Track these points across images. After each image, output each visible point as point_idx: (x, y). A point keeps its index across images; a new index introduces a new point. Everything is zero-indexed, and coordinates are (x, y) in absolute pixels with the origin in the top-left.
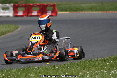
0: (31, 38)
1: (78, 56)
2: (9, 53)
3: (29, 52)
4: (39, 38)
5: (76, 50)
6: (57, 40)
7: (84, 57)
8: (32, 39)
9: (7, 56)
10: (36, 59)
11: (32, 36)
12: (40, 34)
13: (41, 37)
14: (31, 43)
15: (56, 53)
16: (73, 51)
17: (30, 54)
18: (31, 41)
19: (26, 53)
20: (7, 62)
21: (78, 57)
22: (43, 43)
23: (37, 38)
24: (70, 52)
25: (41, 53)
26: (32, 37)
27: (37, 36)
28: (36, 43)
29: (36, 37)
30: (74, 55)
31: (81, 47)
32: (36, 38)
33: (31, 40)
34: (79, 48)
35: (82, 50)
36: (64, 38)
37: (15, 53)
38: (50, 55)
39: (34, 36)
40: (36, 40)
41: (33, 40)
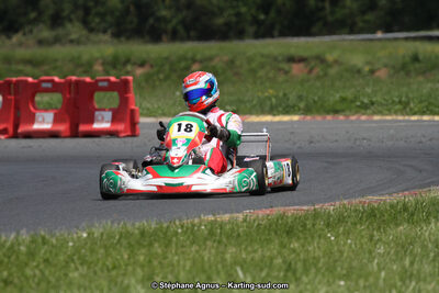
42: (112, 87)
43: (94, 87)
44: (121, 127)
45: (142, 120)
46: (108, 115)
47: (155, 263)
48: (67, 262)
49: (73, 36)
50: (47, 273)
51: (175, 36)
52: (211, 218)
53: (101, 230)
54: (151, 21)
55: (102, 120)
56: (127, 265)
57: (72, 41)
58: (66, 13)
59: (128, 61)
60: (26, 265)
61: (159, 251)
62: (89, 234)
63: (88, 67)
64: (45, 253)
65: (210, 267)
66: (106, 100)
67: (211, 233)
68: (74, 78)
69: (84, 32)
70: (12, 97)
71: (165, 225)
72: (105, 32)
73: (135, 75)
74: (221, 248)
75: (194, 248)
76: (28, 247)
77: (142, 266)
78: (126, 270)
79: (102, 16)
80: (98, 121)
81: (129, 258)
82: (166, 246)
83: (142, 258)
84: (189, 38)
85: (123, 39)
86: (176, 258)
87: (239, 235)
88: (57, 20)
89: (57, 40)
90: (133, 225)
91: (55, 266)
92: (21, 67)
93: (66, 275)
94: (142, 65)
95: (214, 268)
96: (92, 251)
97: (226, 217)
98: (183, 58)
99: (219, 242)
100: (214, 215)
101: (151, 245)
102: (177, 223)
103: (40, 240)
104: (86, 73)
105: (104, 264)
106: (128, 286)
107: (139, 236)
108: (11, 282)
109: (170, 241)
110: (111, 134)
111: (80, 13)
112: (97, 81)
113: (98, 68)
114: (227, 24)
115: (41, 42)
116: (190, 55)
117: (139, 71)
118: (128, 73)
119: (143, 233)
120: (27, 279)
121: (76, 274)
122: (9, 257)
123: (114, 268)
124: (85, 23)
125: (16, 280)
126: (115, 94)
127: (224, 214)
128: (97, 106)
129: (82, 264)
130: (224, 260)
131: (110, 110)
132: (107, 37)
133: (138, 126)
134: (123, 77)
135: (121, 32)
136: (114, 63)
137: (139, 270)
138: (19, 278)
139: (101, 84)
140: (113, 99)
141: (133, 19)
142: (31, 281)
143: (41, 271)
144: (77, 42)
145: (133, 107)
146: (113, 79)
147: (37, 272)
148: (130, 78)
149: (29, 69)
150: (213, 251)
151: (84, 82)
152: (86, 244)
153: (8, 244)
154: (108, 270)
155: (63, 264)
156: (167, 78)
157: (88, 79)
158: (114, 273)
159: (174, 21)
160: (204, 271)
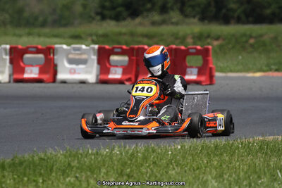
0: (135, 89)
1: (224, 129)
2: (91, 118)
3: (131, 116)
4: (150, 90)
5: (221, 116)
6: (183, 93)
7: (233, 132)
8: (136, 91)
9: (87, 123)
10: (145, 132)
11: (136, 86)
12: (151, 83)
13: (154, 88)
14: (135, 99)
15: (183, 121)
16: (215, 119)
17: (133, 121)
18: (135, 96)
19: (125, 119)
20: (86, 135)
21: (223, 131)
22: (157, 101)
23: (147, 91)
24: (209, 120)
25: (154, 120)
26: (137, 88)
27: (146, 86)
28: (144, 99)
29: (143, 88)
30: (216, 127)
31: (228, 112)
32: (145, 89)
33: (134, 93)
34: (226, 114)
35: (231, 118)
36: (196, 93)
37: (100, 116)
38: (170, 124)
39: (140, 86)
40: (145, 93)
41: (139, 93)
42: (198, 52)
43: (186, 53)
44: (203, 78)
45: (217, 74)
46: (195, 71)
47: (224, 166)
48: (168, 164)
49: (174, 20)
50: (155, 170)
51: (239, 21)
52: (261, 138)
53: (190, 144)
54: (224, 11)
55: (191, 74)
56: (206, 167)
57: (172, 23)
58: (169, 5)
59: (208, 36)
60: (142, 165)
61: (227, 158)
62: (182, 147)
63: (183, 40)
64: (154, 158)
65: (260, 169)
66: (194, 61)
67: (261, 148)
68: (174, 46)
69: (181, 17)
70: (134, 58)
71: (231, 142)
72: (194, 17)
73: (213, 45)
74: (268, 158)
75: (250, 157)
76: (143, 154)
77: (216, 168)
78: (205, 170)
79: (193, 7)
80: (189, 75)
81: (207, 163)
82: (232, 155)
83: (216, 163)
84: (248, 22)
85: (206, 21)
86: (238, 163)
87: (279, 150)
88: (164, 9)
89: (163, 22)
90: (210, 141)
91: (160, 166)
92: (140, 39)
93: (167, 172)
94: (217, 39)
95: (262, 170)
96: (184, 157)
97: (271, 138)
98: (244, 35)
99: (266, 154)
100: (263, 136)
101: (221, 154)
102: (239, 141)
103: (151, 150)
104: (182, 43)
105: (191, 166)
106: (207, 181)
107: (214, 149)
108: (132, 176)
109: (234, 152)
110: (197, 83)
111: (179, 5)
112: (188, 49)
113: (190, 40)
114: (273, 14)
115: (153, 23)
116: (248, 33)
117: (216, 43)
118: (209, 44)
119: (216, 147)
120: (142, 174)
121: (173, 172)
122: (131, 160)
123: (198, 169)
124: (182, 11)
125: (135, 175)
126: (200, 57)
127: (269, 136)
128: (188, 64)
129: (177, 166)
130: (269, 165)
131: (197, 67)
132: (196, 20)
133: (214, 78)
134: (206, 46)
135: (204, 17)
136: (200, 37)
137: (214, 171)
138: (137, 173)
139: (191, 51)
140: (199, 60)
141: (213, 9)
142: (145, 176)
143: (151, 169)
144: (177, 24)
145: (211, 66)
146: (199, 47)
147: (149, 170)
148: (210, 47)
149: (145, 40)
150: (262, 159)
151: (180, 50)
152: (180, 153)
153: (130, 152)
154: (194, 170)
155: (166, 165)
156: (233, 47)
157: (183, 47)
158: (197, 172)
159: (239, 11)
160: (256, 173)
